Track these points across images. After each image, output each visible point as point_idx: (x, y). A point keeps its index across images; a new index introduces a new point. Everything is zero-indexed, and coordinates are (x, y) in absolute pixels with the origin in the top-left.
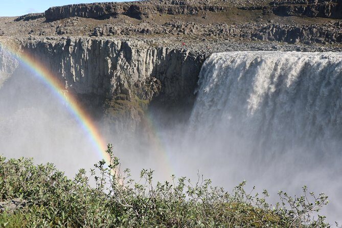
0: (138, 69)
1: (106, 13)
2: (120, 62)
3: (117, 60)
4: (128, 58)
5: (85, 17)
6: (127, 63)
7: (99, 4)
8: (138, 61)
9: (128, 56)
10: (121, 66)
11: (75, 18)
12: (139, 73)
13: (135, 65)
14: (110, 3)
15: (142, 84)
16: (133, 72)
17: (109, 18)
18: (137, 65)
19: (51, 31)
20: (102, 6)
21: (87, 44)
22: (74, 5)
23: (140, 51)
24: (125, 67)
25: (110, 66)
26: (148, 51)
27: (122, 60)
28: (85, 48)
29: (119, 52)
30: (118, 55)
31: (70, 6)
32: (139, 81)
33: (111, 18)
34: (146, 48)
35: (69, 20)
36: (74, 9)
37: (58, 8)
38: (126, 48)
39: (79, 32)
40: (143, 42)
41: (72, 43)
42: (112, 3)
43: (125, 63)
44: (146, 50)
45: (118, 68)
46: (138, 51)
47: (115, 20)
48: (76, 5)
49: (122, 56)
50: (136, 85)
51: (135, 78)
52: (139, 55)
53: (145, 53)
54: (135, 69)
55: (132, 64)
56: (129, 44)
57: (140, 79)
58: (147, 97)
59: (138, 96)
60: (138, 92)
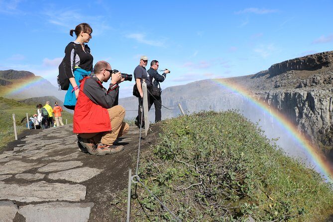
0: (321, 117)
1: (318, 63)
2: (305, 111)
3: (303, 109)
4: (312, 107)
5: (300, 69)
6: (311, 112)
7: (312, 56)
8: (321, 109)
9: (312, 105)
10: (306, 114)
11: (291, 72)
12: (323, 120)
13: (319, 113)
14: (321, 54)
15: (326, 131)
16: (317, 119)
17: (321, 68)
18: (320, 113)
19: (270, 85)
20: (314, 57)
21: (281, 97)
22: (290, 60)
23: (322, 100)
24: (310, 115)
25: (297, 115)
26: (330, 99)
27: (307, 109)
28: (279, 100)
29: (305, 101)
30: (304, 105)
31: (287, 62)
32: (323, 128)
33: (323, 68)
34: (329, 96)
35: (286, 75)
36: (290, 64)
37: (277, 65)
38: (310, 98)
39: (292, 84)
40: (328, 91)
41: (270, 97)
42: (324, 53)
43: (309, 112)
44: (329, 98)
45: (304, 116)
46: (320, 100)
47: (327, 69)
48: (292, 60)
49: (307, 106)
50: (320, 132)
51: (320, 125)
52: (322, 104)
53: (328, 102)
54: (319, 117)
55: (316, 112)
56: (313, 94)
57: (324, 126)
58: (330, 143)
59: (321, 142)
60: (322, 139)
